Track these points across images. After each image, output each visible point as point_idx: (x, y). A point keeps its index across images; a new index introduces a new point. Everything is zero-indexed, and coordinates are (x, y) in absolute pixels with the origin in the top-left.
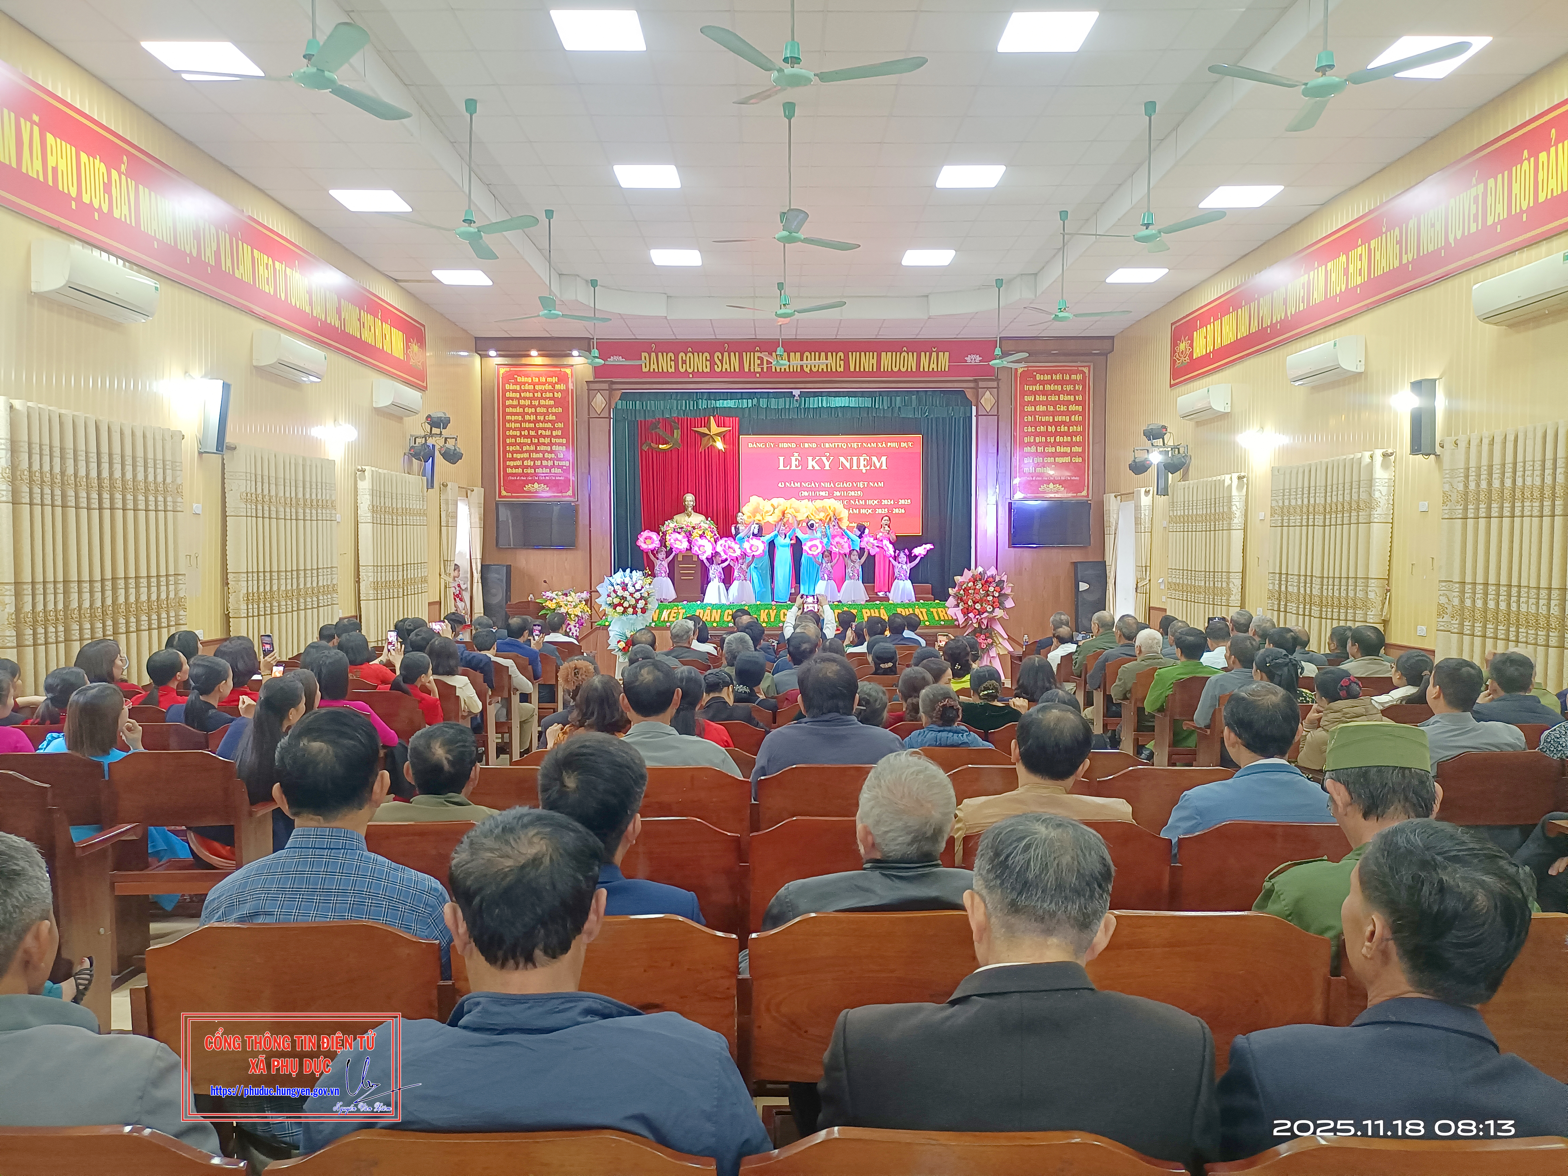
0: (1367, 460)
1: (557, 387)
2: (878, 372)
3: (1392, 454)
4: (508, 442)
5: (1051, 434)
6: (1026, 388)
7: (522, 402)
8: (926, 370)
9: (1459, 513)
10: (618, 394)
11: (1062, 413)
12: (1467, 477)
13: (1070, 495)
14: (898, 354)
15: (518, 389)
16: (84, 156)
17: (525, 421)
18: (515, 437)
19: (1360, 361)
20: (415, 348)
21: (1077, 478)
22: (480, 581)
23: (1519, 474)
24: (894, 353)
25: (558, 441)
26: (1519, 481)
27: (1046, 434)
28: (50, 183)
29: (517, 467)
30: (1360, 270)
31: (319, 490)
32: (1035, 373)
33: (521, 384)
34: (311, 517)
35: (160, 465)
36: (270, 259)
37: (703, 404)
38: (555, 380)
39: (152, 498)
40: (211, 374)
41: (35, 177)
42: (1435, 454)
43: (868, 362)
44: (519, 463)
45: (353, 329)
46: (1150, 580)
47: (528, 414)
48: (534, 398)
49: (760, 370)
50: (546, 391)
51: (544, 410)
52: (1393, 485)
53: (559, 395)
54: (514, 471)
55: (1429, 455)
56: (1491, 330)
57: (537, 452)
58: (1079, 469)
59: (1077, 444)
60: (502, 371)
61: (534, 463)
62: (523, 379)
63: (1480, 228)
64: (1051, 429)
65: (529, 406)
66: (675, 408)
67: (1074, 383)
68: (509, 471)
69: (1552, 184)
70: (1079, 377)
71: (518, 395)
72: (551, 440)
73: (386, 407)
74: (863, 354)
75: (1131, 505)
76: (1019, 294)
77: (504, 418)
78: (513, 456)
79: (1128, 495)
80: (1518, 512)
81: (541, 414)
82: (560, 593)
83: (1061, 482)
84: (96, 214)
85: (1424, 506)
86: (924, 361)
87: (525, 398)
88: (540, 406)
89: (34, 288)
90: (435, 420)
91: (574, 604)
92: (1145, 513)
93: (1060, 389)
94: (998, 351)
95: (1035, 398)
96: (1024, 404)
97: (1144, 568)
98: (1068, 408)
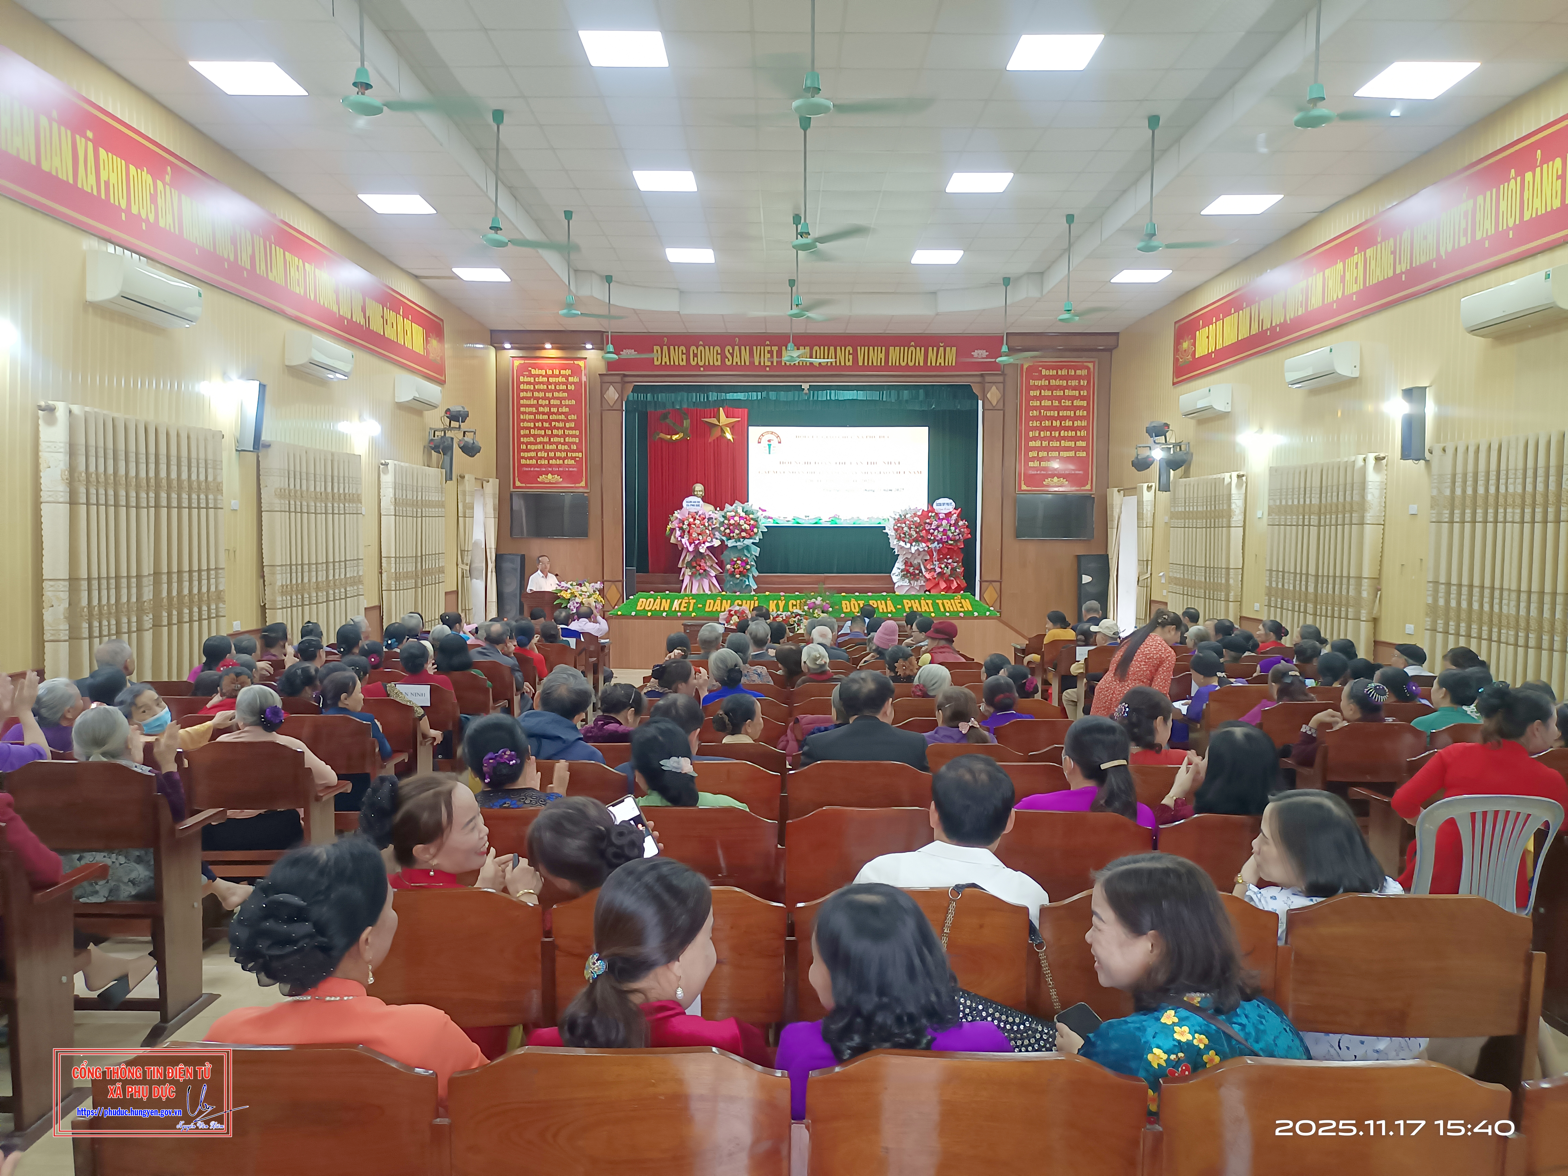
0: (1360, 463)
1: (571, 379)
2: (886, 367)
3: (1384, 458)
4: (522, 433)
5: (1055, 429)
6: (1032, 382)
7: (536, 394)
8: (934, 364)
9: (1446, 517)
10: (630, 387)
11: (1067, 408)
12: (1454, 482)
13: (1074, 488)
14: (906, 348)
15: (533, 381)
16: (132, 168)
17: (539, 413)
18: (529, 428)
19: (1355, 367)
20: (434, 342)
21: (1081, 472)
22: (494, 570)
23: (1502, 481)
24: (902, 348)
25: (571, 432)
26: (1502, 489)
27: (1051, 429)
28: (103, 197)
29: (531, 458)
30: (1356, 278)
31: (347, 485)
32: (1040, 369)
33: (535, 376)
34: (339, 510)
35: (202, 465)
36: (300, 260)
37: (713, 396)
38: (568, 372)
39: (194, 496)
40: (248, 376)
41: (90, 191)
42: (1424, 459)
43: (876, 356)
44: (533, 454)
45: (376, 326)
46: (1151, 574)
47: (541, 406)
48: (548, 390)
49: (769, 364)
50: (559, 383)
51: (558, 402)
52: (1385, 487)
53: (573, 387)
54: (528, 462)
55: (1419, 460)
56: (1478, 342)
57: (550, 443)
58: (1082, 463)
59: (1081, 439)
60: (517, 363)
61: (548, 454)
62: (537, 372)
63: (1469, 242)
64: (1056, 423)
65: (543, 398)
66: (685, 400)
67: (1079, 378)
68: (523, 462)
69: (1537, 203)
70: (1084, 372)
71: (532, 387)
72: (564, 432)
73: (407, 401)
74: (871, 348)
75: (1133, 499)
76: (1024, 292)
77: (518, 409)
78: (527, 447)
79: (1130, 490)
80: (1500, 518)
81: (554, 406)
82: (575, 583)
83: (1065, 476)
84: (144, 224)
85: (1413, 509)
86: (932, 355)
87: (539, 391)
88: (554, 398)
89: (90, 297)
90: (454, 414)
91: (588, 594)
92: (1148, 509)
93: (1065, 385)
94: (1005, 348)
95: (1040, 393)
96: (1030, 398)
97: (1145, 562)
98: (1073, 403)
